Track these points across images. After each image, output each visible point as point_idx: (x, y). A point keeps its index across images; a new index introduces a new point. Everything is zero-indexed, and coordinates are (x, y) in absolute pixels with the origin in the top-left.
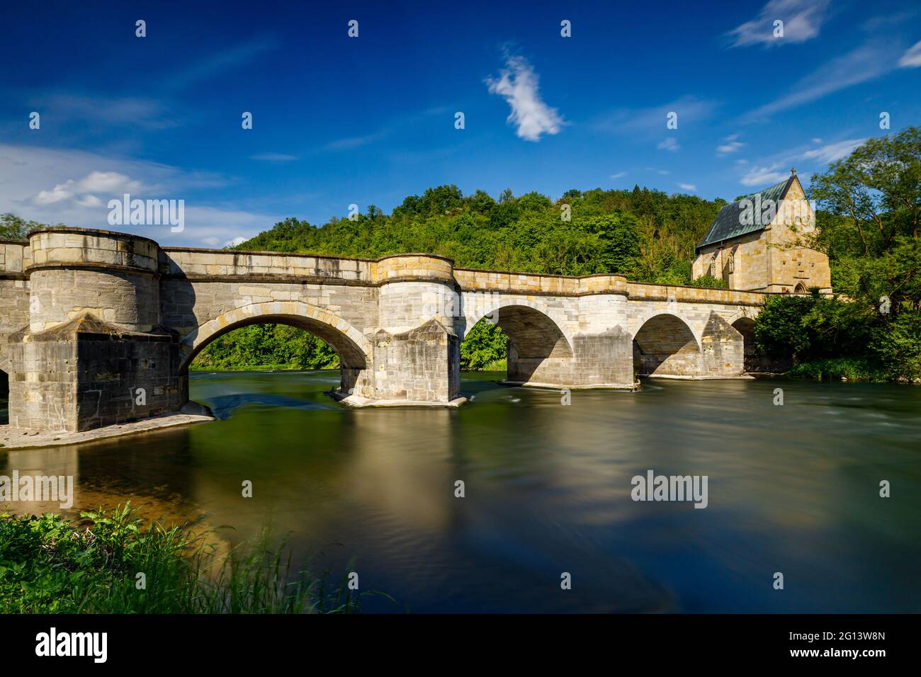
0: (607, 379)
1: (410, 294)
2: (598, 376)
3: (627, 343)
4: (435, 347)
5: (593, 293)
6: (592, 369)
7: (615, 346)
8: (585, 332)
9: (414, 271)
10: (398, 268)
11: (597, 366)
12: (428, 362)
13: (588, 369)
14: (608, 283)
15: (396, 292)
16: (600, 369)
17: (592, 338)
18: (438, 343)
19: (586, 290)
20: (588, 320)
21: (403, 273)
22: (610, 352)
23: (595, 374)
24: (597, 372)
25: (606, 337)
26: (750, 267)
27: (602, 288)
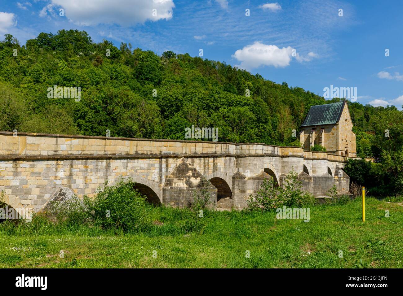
0: (324, 194)
1: (297, 162)
2: (320, 193)
3: (332, 180)
4: (308, 182)
5: (319, 159)
6: (318, 190)
7: (327, 181)
8: (315, 175)
9: (299, 153)
10: (293, 152)
11: (320, 189)
12: (306, 188)
13: (317, 190)
14: (324, 155)
15: (292, 160)
16: (321, 190)
17: (319, 177)
18: (309, 181)
19: (316, 157)
20: (316, 170)
21: (295, 154)
22: (325, 183)
23: (320, 192)
24: (320, 191)
25: (324, 177)
26: (328, 140)
27: (322, 157)
